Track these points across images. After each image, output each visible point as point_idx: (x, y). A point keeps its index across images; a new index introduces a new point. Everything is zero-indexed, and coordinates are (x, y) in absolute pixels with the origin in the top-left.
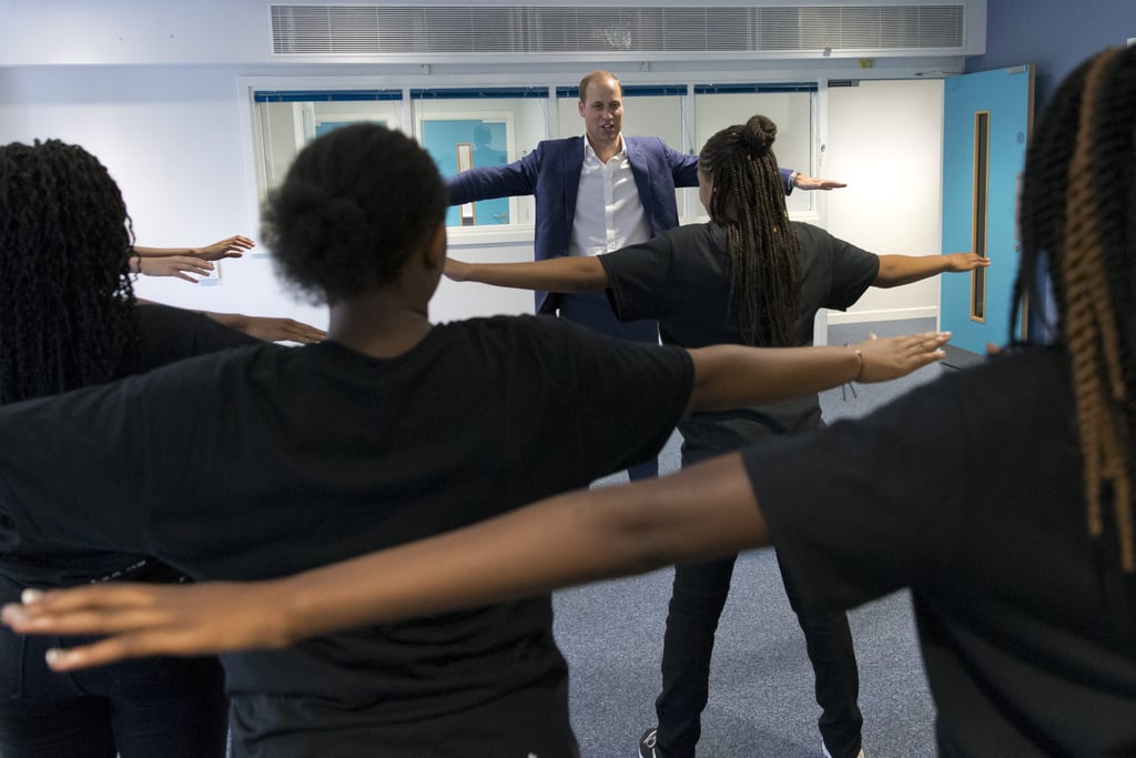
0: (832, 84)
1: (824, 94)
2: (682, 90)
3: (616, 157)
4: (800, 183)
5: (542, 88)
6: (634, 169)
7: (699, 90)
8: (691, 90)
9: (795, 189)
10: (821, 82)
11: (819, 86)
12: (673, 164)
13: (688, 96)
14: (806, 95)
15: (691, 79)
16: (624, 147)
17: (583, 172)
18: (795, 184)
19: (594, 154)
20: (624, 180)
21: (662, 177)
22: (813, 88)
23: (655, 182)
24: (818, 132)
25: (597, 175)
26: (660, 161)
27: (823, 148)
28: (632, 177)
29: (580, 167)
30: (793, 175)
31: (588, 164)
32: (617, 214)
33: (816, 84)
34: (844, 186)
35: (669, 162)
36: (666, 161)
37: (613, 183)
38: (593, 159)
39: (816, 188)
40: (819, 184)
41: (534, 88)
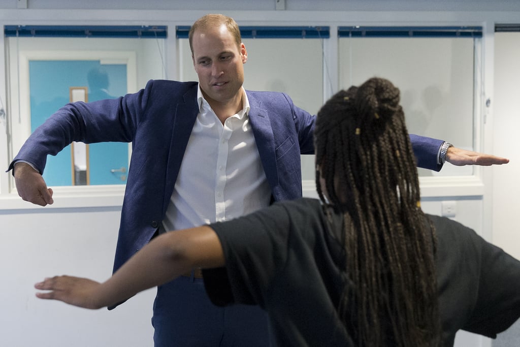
0: (499, 28)
1: (489, 41)
2: (323, 33)
3: (237, 116)
4: (452, 156)
5: (159, 27)
6: (255, 131)
7: (344, 32)
8: (334, 32)
9: (446, 165)
10: (487, 27)
11: (484, 31)
12: (300, 128)
13: (330, 40)
14: (469, 41)
15: (334, 19)
16: (247, 105)
17: (196, 129)
18: (446, 158)
19: (210, 108)
20: (242, 145)
21: (288, 143)
22: (477, 33)
23: (281, 148)
24: (483, 83)
25: (211, 135)
26: (287, 124)
27: (488, 102)
28: (252, 140)
29: (192, 122)
30: (444, 147)
31: (201, 121)
32: (229, 184)
33: (481, 28)
34: (506, 162)
35: (296, 124)
36: (293, 123)
37: (230, 147)
38: (209, 114)
39: (470, 163)
40: (475, 158)
41: (150, 27)
